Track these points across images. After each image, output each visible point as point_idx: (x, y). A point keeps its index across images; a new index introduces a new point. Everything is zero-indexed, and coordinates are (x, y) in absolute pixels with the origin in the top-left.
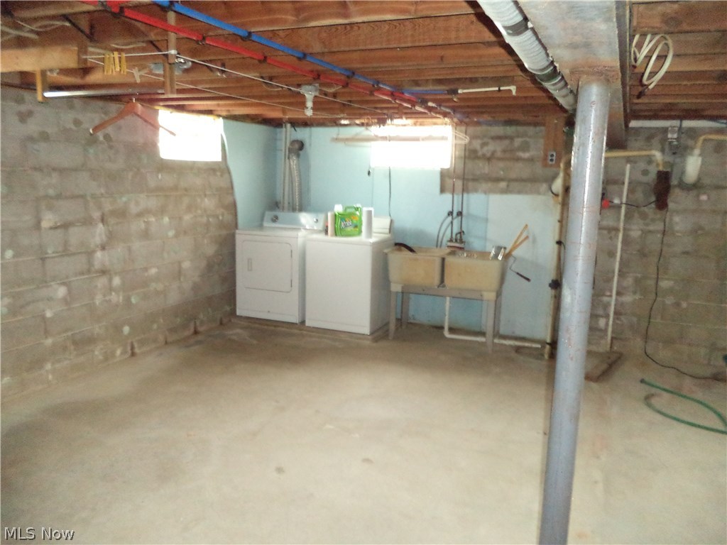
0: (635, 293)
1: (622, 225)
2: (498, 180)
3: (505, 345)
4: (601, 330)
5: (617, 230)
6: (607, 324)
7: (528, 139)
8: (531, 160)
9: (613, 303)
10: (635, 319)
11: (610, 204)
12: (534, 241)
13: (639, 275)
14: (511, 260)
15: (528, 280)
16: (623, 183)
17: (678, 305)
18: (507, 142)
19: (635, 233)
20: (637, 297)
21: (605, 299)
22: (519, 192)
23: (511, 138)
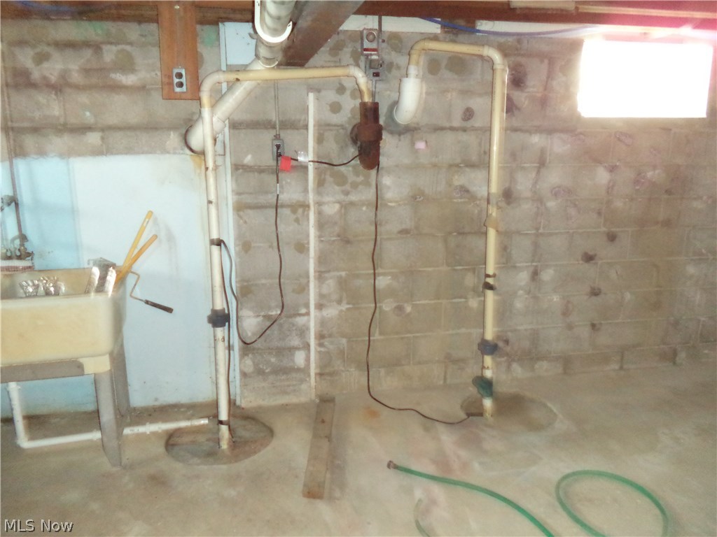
0: (339, 302)
1: (311, 198)
2: (84, 129)
3: (144, 434)
4: (299, 370)
5: (305, 206)
6: (308, 359)
7: (128, 48)
8: (142, 89)
9: (312, 325)
10: (344, 341)
11: (293, 163)
12: (171, 238)
13: (343, 274)
14: (131, 280)
15: (169, 310)
16: (306, 127)
17: (400, 309)
18: (88, 53)
19: (332, 209)
20: (344, 307)
21: (300, 321)
22: (129, 151)
23: (97, 47)
